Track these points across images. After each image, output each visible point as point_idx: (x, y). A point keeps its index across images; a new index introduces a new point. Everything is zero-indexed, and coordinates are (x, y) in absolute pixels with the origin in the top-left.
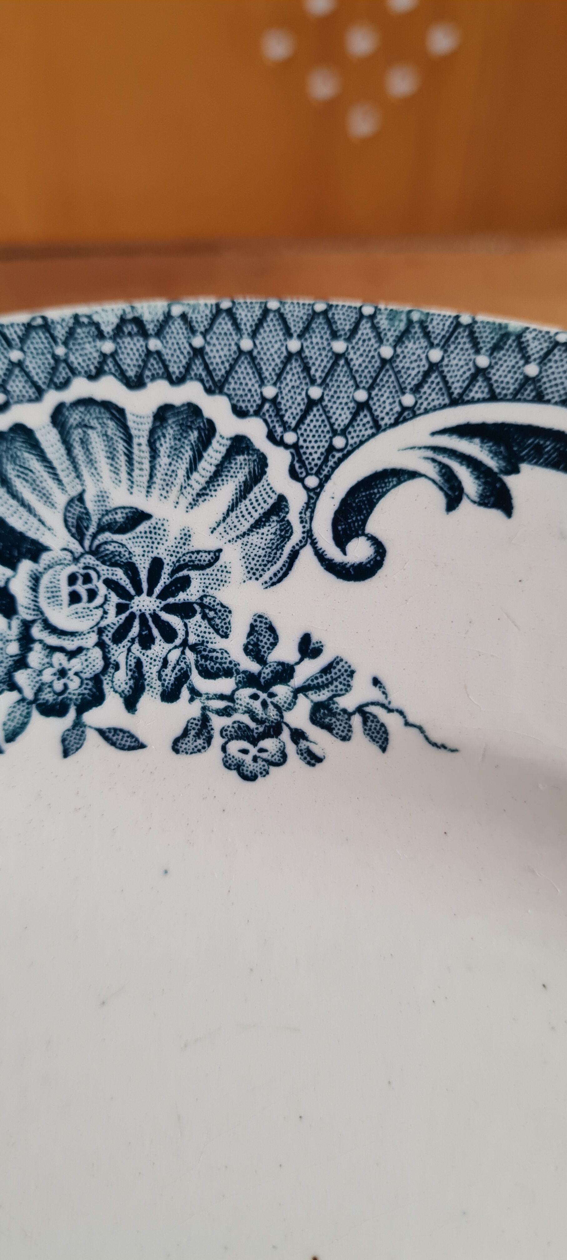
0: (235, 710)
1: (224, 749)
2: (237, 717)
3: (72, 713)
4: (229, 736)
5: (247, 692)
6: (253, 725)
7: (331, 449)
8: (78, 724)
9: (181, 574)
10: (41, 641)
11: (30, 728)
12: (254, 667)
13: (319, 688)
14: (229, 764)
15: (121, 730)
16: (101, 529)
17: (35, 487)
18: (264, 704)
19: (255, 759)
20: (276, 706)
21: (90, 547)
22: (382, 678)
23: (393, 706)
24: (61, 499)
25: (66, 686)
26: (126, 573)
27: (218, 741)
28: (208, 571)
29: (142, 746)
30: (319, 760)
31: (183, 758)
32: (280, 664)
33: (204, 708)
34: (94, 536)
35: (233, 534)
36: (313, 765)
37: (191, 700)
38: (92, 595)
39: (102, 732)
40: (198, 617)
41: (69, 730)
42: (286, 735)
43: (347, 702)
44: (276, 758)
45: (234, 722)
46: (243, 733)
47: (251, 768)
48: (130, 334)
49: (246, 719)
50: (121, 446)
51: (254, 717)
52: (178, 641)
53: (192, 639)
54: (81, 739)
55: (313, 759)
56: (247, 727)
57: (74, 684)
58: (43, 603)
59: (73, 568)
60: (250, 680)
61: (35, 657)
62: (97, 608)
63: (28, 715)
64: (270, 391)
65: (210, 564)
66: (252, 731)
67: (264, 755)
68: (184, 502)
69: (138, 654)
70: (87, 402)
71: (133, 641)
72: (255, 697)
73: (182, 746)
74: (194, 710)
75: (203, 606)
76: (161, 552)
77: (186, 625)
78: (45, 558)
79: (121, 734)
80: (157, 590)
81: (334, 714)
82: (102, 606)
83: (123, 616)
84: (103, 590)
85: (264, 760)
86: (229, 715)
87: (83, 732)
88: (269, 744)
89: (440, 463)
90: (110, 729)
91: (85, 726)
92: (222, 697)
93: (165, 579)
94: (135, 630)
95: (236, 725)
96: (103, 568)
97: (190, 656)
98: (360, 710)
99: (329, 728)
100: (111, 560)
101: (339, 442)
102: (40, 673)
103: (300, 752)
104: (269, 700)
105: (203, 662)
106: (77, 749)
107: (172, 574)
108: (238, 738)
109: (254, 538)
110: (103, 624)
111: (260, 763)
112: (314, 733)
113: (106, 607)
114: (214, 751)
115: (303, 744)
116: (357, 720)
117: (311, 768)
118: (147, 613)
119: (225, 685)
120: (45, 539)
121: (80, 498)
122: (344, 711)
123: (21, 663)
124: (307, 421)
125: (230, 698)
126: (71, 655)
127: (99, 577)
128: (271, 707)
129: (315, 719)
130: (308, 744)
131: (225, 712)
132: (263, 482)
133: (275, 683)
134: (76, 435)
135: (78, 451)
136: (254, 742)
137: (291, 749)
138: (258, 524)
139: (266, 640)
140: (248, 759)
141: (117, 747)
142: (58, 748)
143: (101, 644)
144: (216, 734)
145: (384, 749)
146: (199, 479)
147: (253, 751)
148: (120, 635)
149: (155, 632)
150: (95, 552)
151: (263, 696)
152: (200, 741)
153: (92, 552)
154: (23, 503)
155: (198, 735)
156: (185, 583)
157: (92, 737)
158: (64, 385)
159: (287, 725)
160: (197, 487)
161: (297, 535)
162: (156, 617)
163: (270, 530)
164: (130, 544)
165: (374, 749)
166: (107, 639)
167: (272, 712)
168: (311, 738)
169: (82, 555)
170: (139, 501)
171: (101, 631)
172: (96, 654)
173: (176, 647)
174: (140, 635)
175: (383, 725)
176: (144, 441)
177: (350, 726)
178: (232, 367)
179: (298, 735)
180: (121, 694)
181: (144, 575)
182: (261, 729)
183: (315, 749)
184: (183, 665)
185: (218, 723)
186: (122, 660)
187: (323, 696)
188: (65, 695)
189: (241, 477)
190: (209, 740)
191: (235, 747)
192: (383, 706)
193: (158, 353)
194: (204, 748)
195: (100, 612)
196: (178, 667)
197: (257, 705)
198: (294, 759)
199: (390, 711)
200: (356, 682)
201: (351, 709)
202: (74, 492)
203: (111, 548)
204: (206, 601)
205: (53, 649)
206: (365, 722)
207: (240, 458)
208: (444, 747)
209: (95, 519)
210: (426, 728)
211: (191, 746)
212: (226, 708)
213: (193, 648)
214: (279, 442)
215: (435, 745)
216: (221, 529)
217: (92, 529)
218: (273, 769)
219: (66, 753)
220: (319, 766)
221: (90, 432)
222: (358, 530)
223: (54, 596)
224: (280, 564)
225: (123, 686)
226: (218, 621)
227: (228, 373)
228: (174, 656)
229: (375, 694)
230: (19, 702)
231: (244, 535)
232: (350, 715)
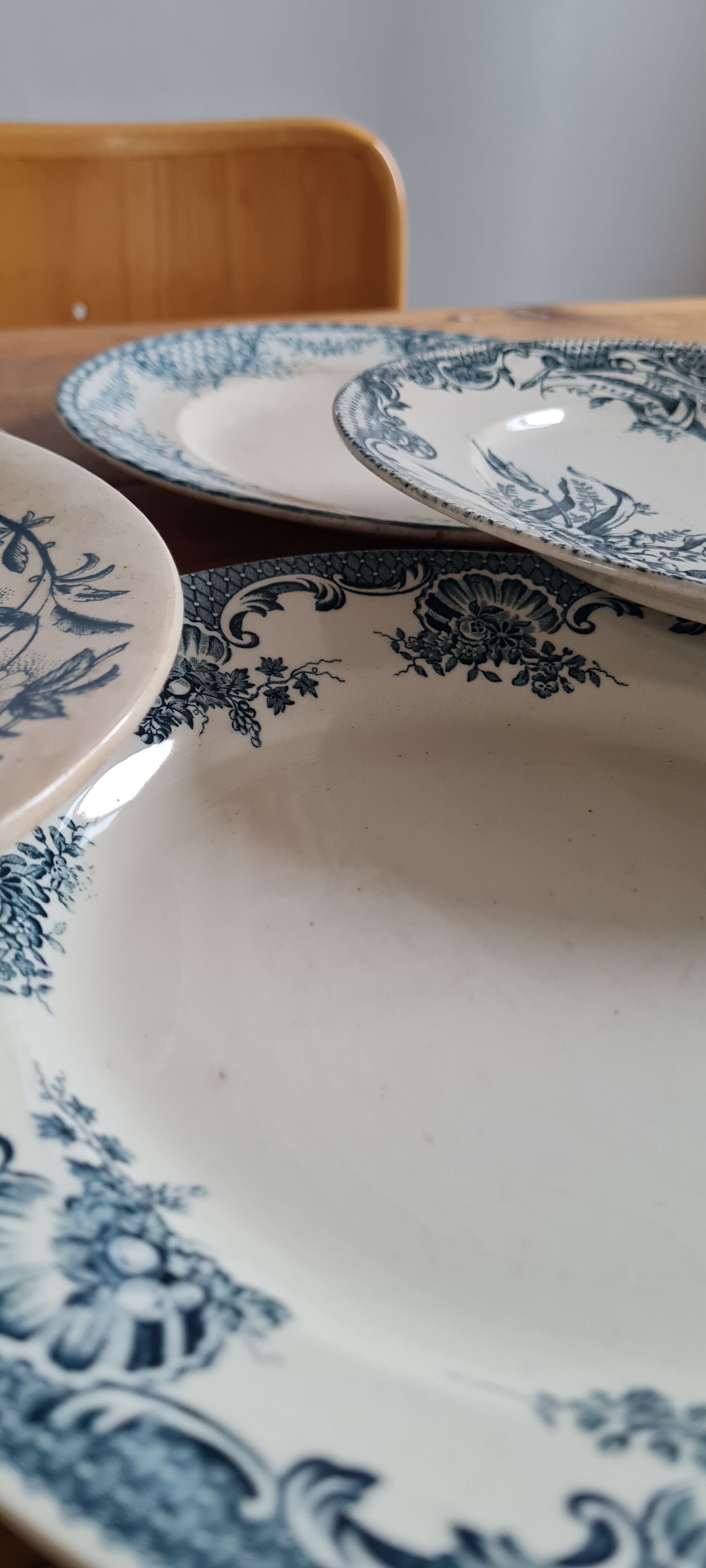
0: (539, 669)
1: (533, 684)
2: (539, 672)
3: (473, 664)
4: (535, 679)
5: (543, 663)
6: (545, 675)
7: (572, 597)
8: (476, 669)
9: (515, 628)
10: (461, 641)
11: (457, 667)
12: (546, 656)
13: (572, 663)
14: (535, 691)
15: (492, 673)
16: (483, 612)
17: (457, 597)
18: (550, 668)
19: (546, 689)
20: (555, 668)
21: (480, 616)
22: (596, 660)
23: (602, 669)
24: (468, 602)
25: (471, 655)
26: (494, 625)
27: (531, 681)
28: (527, 627)
29: (500, 680)
30: (572, 690)
31: (516, 687)
32: (556, 655)
33: (526, 668)
34: (481, 614)
35: (536, 618)
36: (569, 693)
37: (521, 664)
38: (481, 630)
39: (484, 673)
40: (523, 640)
41: (471, 670)
42: (558, 680)
43: (584, 668)
44: (554, 690)
45: (538, 674)
46: (540, 678)
47: (543, 693)
48: (493, 559)
49: (543, 673)
50: (491, 589)
51: (546, 672)
52: (515, 646)
53: (521, 646)
54: (476, 675)
55: (569, 690)
56: (543, 676)
57: (475, 655)
58: (462, 631)
59: (473, 622)
60: (544, 659)
61: (459, 645)
62: (483, 634)
63: (457, 662)
64: (547, 579)
65: (527, 626)
66: (545, 677)
67: (549, 688)
68: (518, 606)
69: (500, 649)
70: (477, 576)
71: (497, 645)
72: (546, 665)
73: (516, 682)
74: (522, 668)
75: (525, 637)
76: (508, 620)
77: (518, 642)
78: (462, 618)
79: (492, 675)
80: (506, 631)
81: (578, 672)
82: (485, 634)
83: (493, 637)
84: (485, 629)
85: (549, 690)
86: (536, 671)
87: (477, 672)
88: (551, 683)
89: (614, 603)
90: (488, 672)
91: (478, 670)
92: (533, 664)
93: (509, 629)
94: (498, 641)
95: (538, 675)
96: (485, 623)
97: (521, 651)
98: (589, 671)
99: (576, 678)
100: (489, 621)
101: (575, 595)
102: (461, 650)
103: (564, 687)
104: (552, 666)
105: (525, 653)
106: (474, 679)
107: (512, 627)
108: (539, 680)
109: (544, 620)
110: (486, 639)
111: (548, 691)
112: (570, 679)
113: (487, 634)
114: (529, 686)
115: (566, 684)
116: (587, 675)
117: (568, 694)
118: (503, 638)
119: (535, 661)
120: (463, 612)
121: (476, 602)
122: (582, 671)
123: (454, 646)
124: (562, 588)
125: (537, 664)
126: (473, 646)
127: (483, 625)
128: (553, 669)
129: (571, 673)
130: (567, 684)
131: (533, 670)
132: (546, 603)
133: (554, 661)
134: (474, 584)
135: (475, 590)
136: (546, 683)
137: (560, 685)
138: (545, 616)
139: (550, 649)
140: (543, 689)
141: (489, 680)
142: (466, 677)
143: (484, 644)
144: (530, 678)
145: (598, 686)
146: (521, 602)
147: (545, 686)
148: (492, 642)
149: (506, 643)
150: (482, 618)
151: (550, 665)
152: (524, 681)
153: (480, 618)
154: (453, 600)
155: (523, 678)
156: (518, 630)
157: (481, 675)
158: (469, 570)
159: (559, 676)
160: (521, 604)
161: (560, 620)
162: (506, 639)
163: (549, 618)
164: (496, 618)
165: (594, 686)
166: (487, 643)
167: (553, 671)
168: (569, 681)
169: (476, 619)
170: (498, 605)
171: (485, 641)
172: (483, 647)
173: (514, 648)
174: (500, 643)
175: (598, 676)
176: (500, 589)
177: (585, 677)
178: (533, 571)
179: (564, 680)
180: (493, 660)
181: (501, 626)
182: (549, 677)
183: (570, 686)
184: (518, 653)
185: (532, 674)
186: (494, 650)
187: (574, 666)
188: (471, 658)
189: (538, 602)
190: (527, 681)
191: (537, 684)
192: (598, 670)
193: (504, 565)
194: (525, 684)
195: (484, 635)
196: (515, 654)
197: (547, 668)
198: (561, 691)
199: (601, 671)
200: (586, 662)
201: (585, 670)
202: (473, 599)
203: (488, 617)
204: (526, 636)
205: (465, 644)
206: (591, 675)
207: (537, 597)
208: (622, 684)
209: (481, 609)
210: (615, 677)
211: (520, 682)
212: (535, 668)
213: (521, 649)
214: (552, 593)
215: (618, 683)
216: (531, 616)
217: (480, 612)
218: (552, 694)
219: (469, 680)
220: (571, 693)
221: (478, 584)
222: (585, 620)
223: (466, 629)
224: (554, 628)
225: (494, 657)
226: (531, 642)
227: (531, 573)
228: (514, 650)
229: (595, 666)
230: (452, 658)
231: (539, 618)
232: (585, 672)
